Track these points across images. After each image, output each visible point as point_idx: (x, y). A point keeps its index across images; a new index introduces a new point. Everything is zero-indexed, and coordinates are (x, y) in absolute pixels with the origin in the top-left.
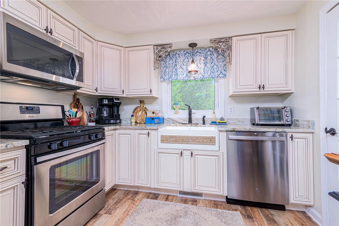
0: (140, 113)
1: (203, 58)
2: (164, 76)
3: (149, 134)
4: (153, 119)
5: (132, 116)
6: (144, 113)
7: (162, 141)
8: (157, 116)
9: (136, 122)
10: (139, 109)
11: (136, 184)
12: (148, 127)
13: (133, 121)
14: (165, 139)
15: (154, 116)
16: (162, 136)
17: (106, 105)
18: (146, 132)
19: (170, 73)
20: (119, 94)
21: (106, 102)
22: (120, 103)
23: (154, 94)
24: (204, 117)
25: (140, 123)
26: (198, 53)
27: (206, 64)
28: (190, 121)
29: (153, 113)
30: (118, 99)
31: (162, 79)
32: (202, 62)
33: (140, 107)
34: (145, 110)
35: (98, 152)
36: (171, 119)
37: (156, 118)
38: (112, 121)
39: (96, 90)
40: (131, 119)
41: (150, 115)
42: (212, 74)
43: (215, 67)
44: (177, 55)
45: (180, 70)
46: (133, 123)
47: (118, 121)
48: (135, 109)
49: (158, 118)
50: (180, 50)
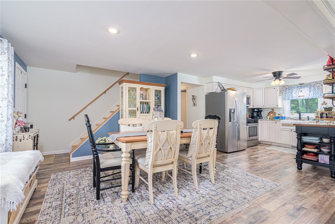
0: (272, 114)
1: (308, 89)
2: (285, 98)
3: (276, 123)
4: (279, 117)
5: (268, 116)
6: (274, 114)
7: (282, 125)
8: (281, 116)
9: (270, 119)
10: (271, 113)
11: (271, 141)
12: (276, 120)
13: (269, 117)
14: (283, 125)
15: (279, 116)
16: (282, 124)
17: (256, 111)
18: (275, 122)
19: (289, 96)
20: (262, 107)
21: (256, 110)
22: (262, 110)
23: (279, 106)
24: (308, 117)
25: (272, 119)
26: (305, 87)
27: (310, 91)
28: (300, 118)
29: (279, 115)
30: (261, 109)
31: (284, 99)
32: (308, 90)
33: (272, 112)
34: (275, 113)
35: (256, 127)
36: (289, 118)
37: (280, 117)
38: (258, 118)
39: (253, 106)
40: (267, 117)
41: (277, 115)
42: (315, 96)
43: (316, 92)
44: (293, 88)
45: (295, 94)
46: (268, 119)
47: (261, 118)
48: (269, 113)
49: (282, 117)
50: (294, 85)
